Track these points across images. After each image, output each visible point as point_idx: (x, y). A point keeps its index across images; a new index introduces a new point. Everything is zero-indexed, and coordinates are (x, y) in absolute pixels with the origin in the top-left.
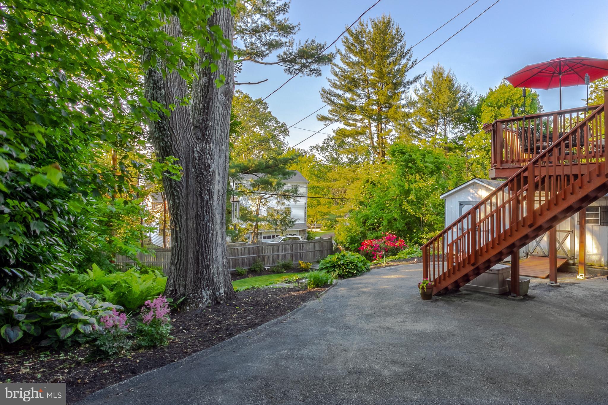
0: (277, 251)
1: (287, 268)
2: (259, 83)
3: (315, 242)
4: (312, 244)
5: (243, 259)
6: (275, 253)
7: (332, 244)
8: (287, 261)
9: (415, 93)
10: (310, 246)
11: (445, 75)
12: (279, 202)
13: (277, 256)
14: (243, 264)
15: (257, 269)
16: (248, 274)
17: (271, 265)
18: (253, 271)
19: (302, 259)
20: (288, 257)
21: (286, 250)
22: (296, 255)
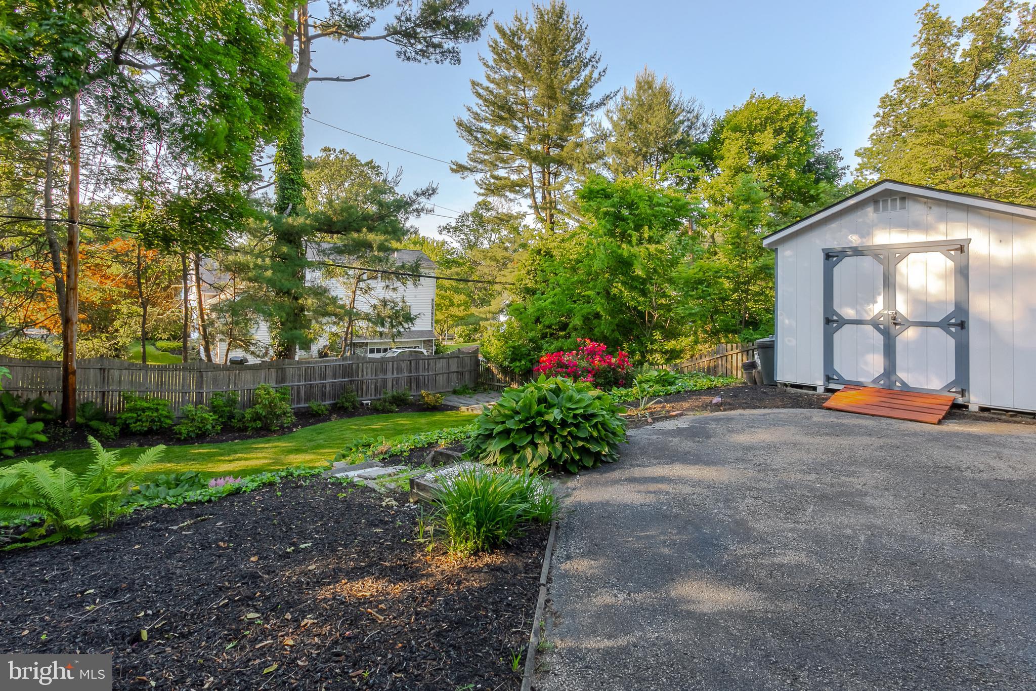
0: (385, 372)
1: (401, 404)
2: (354, 79)
3: (449, 358)
4: (445, 360)
5: (324, 386)
6: (381, 376)
7: (477, 362)
8: (402, 389)
9: (608, 116)
10: (441, 364)
11: (657, 84)
12: (387, 286)
13: (385, 381)
14: (324, 396)
15: (347, 404)
16: (331, 415)
17: (373, 397)
18: (340, 408)
19: (426, 387)
20: (403, 382)
21: (399, 370)
22: (417, 379)
